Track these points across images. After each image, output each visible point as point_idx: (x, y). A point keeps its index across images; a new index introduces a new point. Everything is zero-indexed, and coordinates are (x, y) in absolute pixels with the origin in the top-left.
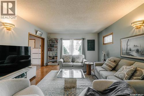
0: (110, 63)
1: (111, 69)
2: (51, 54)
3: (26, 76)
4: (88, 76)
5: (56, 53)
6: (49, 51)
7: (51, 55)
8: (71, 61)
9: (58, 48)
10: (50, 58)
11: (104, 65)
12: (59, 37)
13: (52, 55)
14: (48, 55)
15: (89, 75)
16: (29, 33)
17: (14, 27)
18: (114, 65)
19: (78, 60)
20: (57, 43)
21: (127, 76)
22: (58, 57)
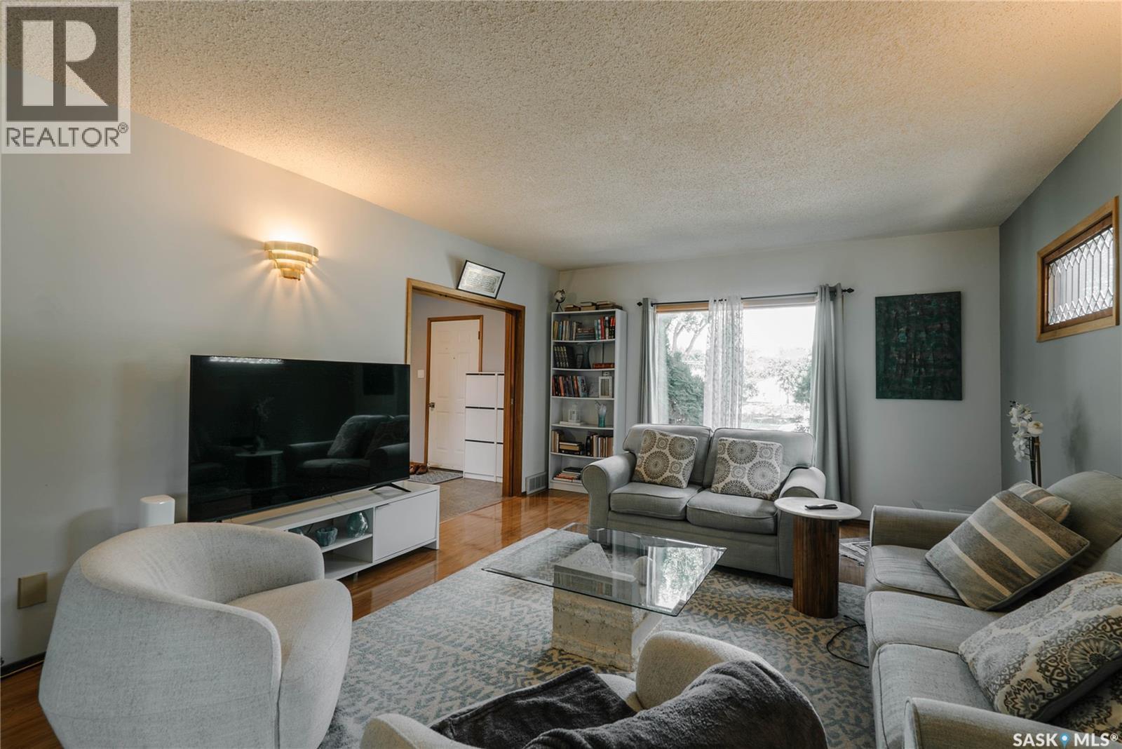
0: (1003, 529)
1: (1007, 593)
2: (573, 414)
3: (369, 531)
4: (801, 617)
5: (603, 410)
6: (557, 391)
7: (572, 424)
8: (683, 478)
9: (617, 369)
10: (565, 446)
11: (949, 549)
12: (626, 293)
13: (578, 426)
14: (552, 424)
15: (809, 613)
16: (409, 280)
17: (314, 259)
18: (1052, 555)
19: (739, 474)
20: (612, 334)
21: (1038, 677)
22: (615, 438)
